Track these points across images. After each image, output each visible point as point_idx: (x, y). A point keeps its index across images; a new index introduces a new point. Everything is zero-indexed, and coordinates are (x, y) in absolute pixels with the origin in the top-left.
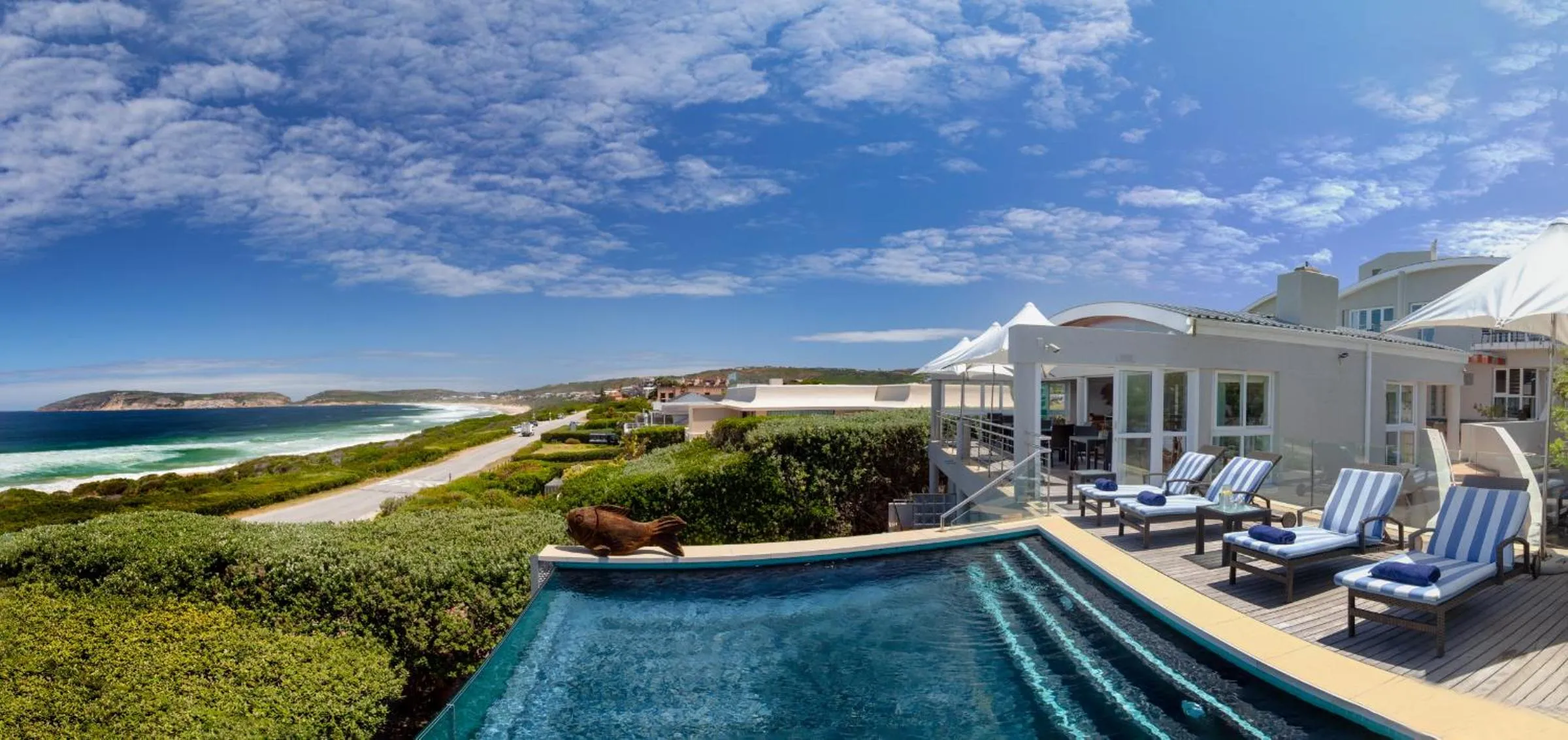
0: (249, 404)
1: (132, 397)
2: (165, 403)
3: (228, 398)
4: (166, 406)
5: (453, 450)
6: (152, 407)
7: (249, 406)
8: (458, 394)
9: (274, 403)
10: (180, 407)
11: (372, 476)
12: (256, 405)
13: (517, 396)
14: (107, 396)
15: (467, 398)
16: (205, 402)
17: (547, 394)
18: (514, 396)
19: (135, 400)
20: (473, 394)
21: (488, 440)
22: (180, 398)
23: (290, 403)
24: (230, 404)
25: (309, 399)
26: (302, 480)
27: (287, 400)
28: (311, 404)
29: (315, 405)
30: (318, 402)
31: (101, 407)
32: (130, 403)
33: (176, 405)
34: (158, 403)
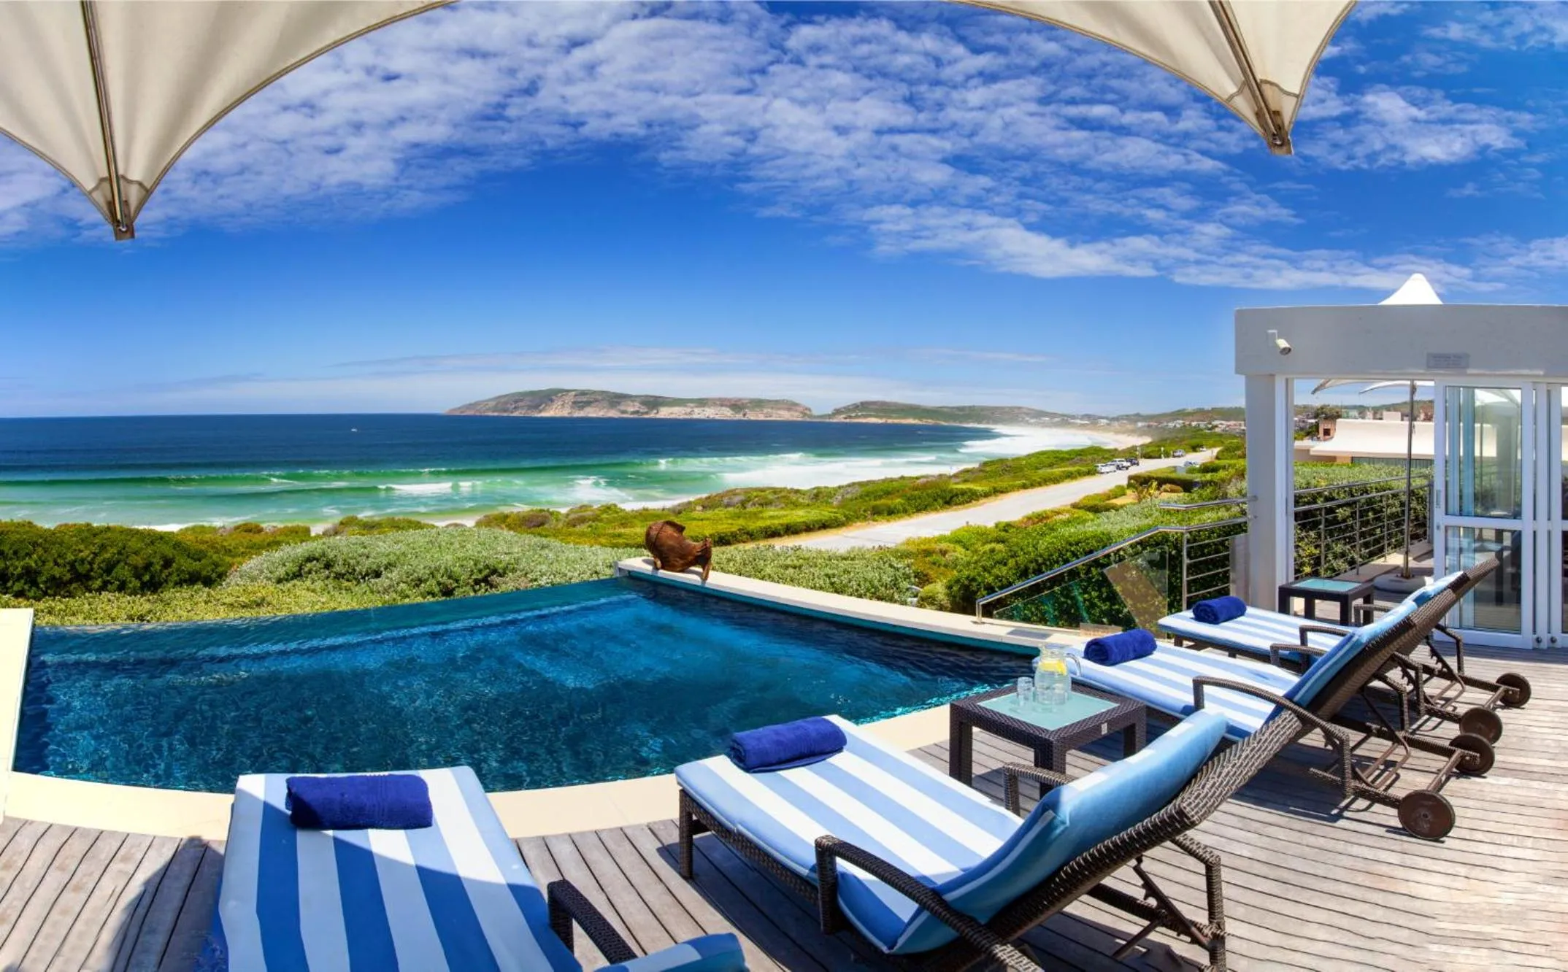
0: (752, 416)
1: (585, 398)
2: (632, 409)
3: (722, 405)
4: (633, 413)
5: (997, 492)
6: (613, 414)
7: (752, 418)
8: (1053, 415)
9: (785, 415)
10: (652, 415)
11: (865, 518)
12: (761, 417)
13: (1136, 421)
14: (548, 397)
15: (1065, 421)
16: (689, 410)
17: (1179, 424)
18: (1130, 421)
19: (588, 403)
20: (1073, 417)
21: (1056, 480)
23: (809, 416)
24: (727, 414)
25: (838, 412)
26: (762, 518)
27: (804, 411)
28: (840, 419)
29: (848, 420)
30: (850, 417)
31: (540, 411)
32: (582, 408)
33: (647, 413)
34: (622, 408)
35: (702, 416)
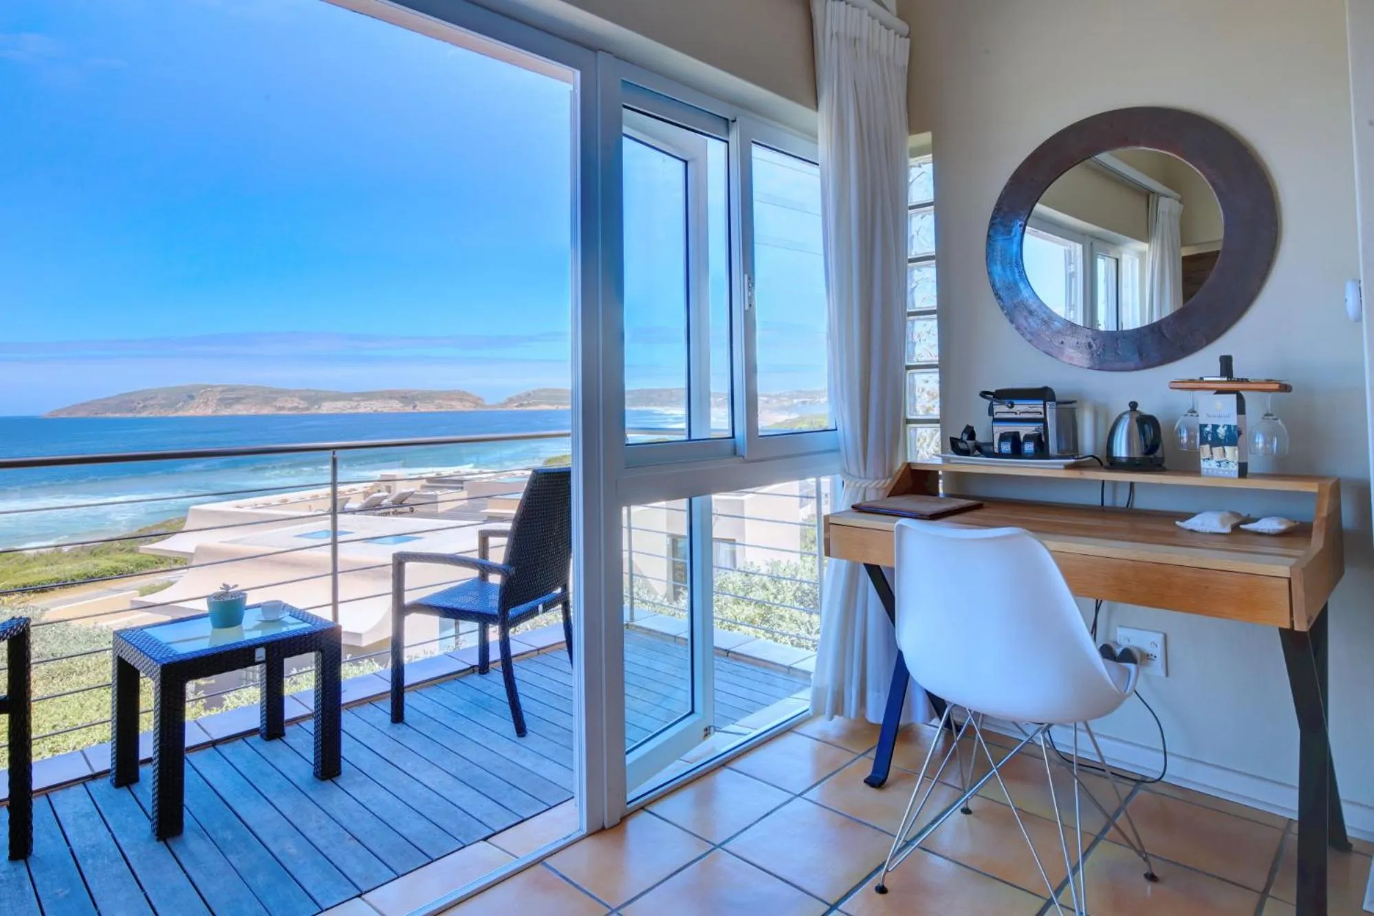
0: (422, 408)
1: (232, 395)
2: (290, 405)
3: (391, 398)
4: (290, 409)
6: (266, 411)
7: (423, 410)
9: (458, 406)
10: (313, 411)
12: (433, 409)
14: (186, 394)
16: (354, 404)
19: (238, 400)
22: (315, 398)
23: (483, 406)
24: (395, 406)
25: (511, 400)
27: (477, 401)
28: (513, 408)
29: (520, 409)
30: (521, 405)
31: (176, 411)
32: (229, 405)
33: (307, 409)
34: (278, 404)
35: (369, 410)
